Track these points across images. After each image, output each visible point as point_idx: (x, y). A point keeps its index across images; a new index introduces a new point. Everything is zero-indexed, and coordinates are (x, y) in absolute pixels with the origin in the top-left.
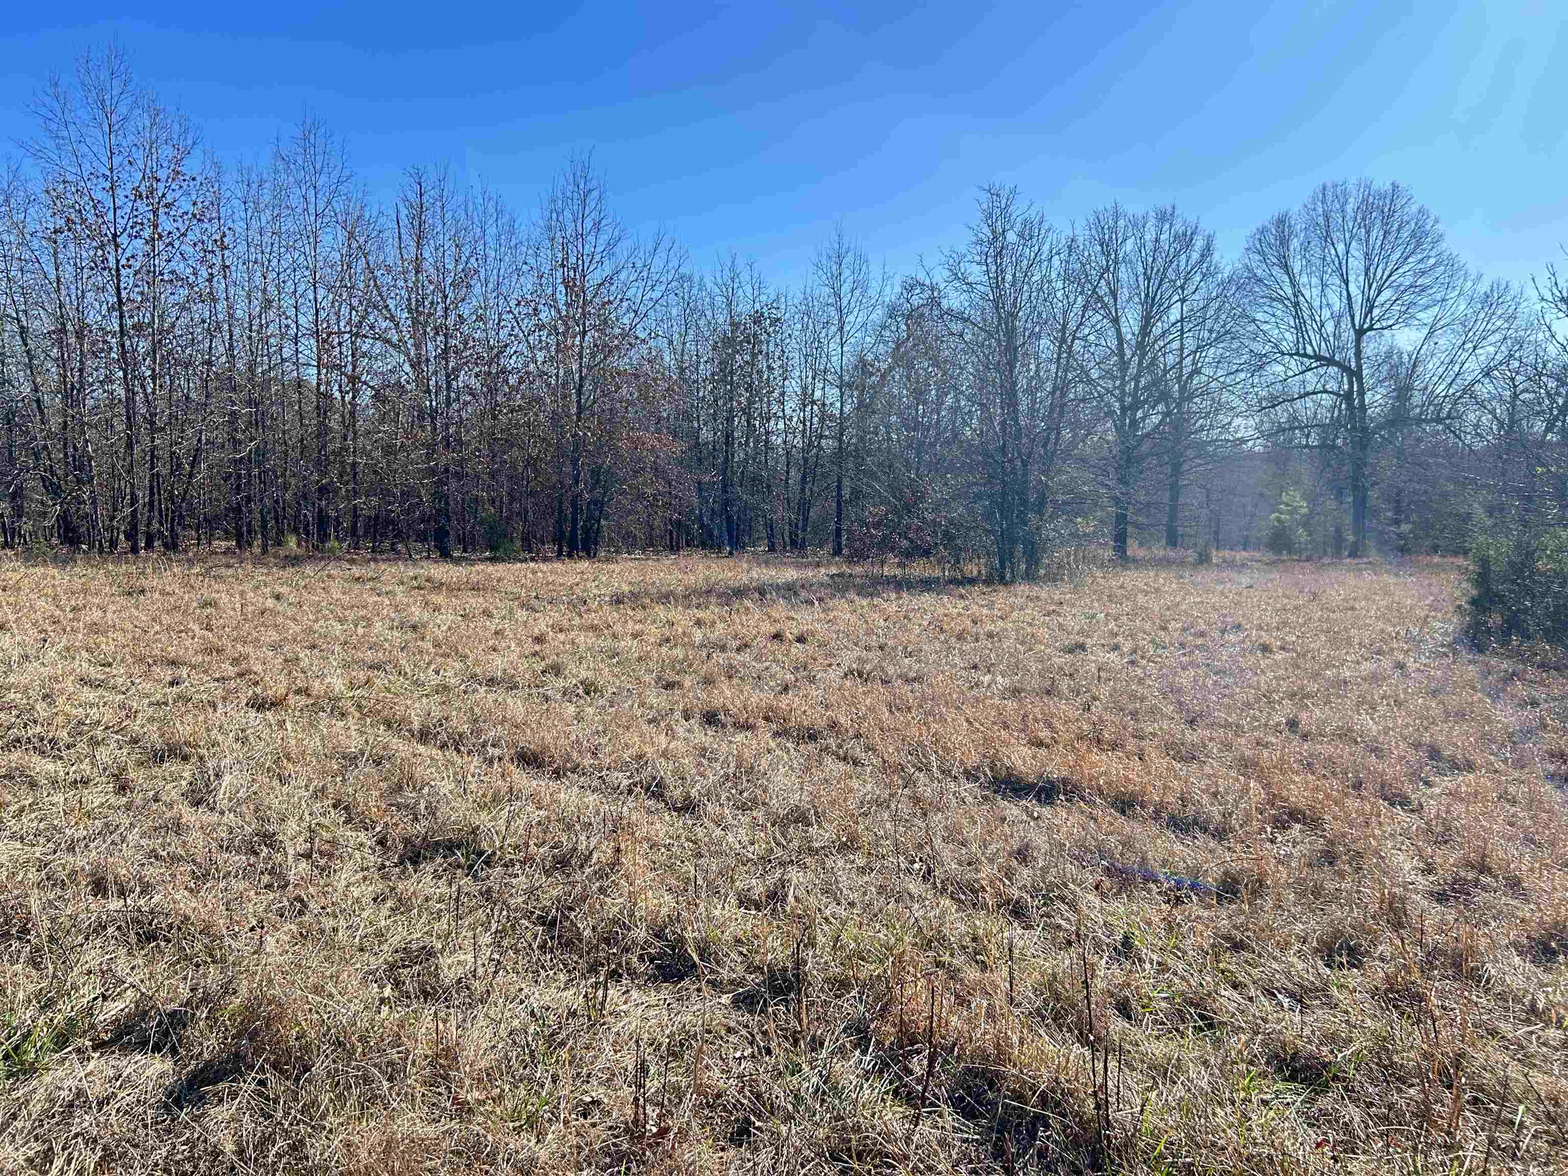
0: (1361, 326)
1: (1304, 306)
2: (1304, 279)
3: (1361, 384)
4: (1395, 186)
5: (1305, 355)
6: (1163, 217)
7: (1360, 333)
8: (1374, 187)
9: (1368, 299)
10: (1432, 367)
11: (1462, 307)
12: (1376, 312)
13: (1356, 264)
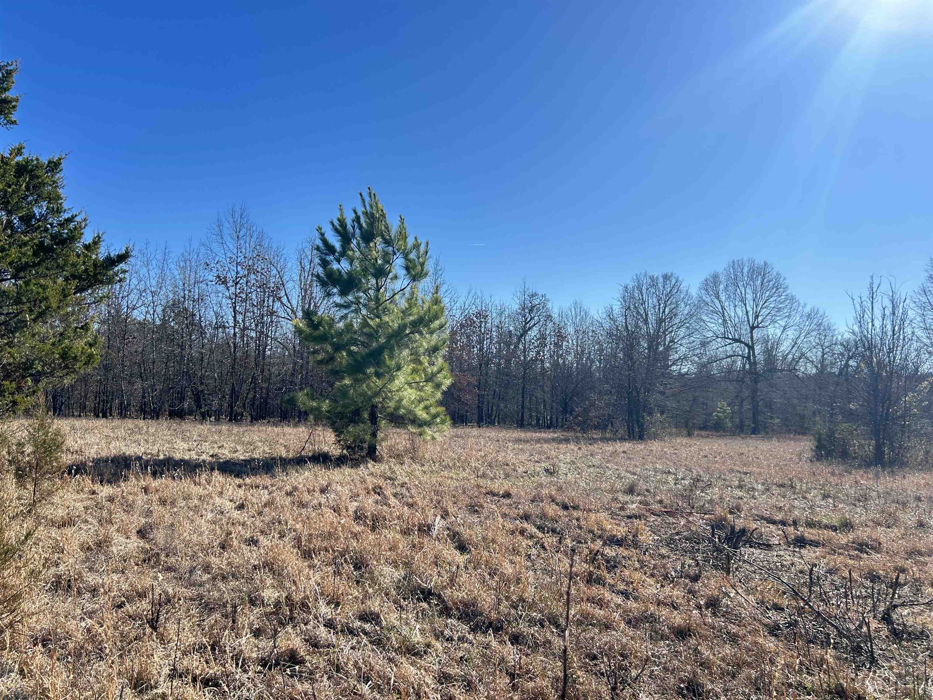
0: (753, 325)
1: (726, 314)
2: (727, 304)
3: (754, 353)
4: (766, 264)
5: (728, 338)
6: (666, 277)
7: (752, 328)
8: (756, 262)
9: (756, 312)
10: (785, 347)
11: (798, 318)
12: (760, 319)
13: (749, 297)
